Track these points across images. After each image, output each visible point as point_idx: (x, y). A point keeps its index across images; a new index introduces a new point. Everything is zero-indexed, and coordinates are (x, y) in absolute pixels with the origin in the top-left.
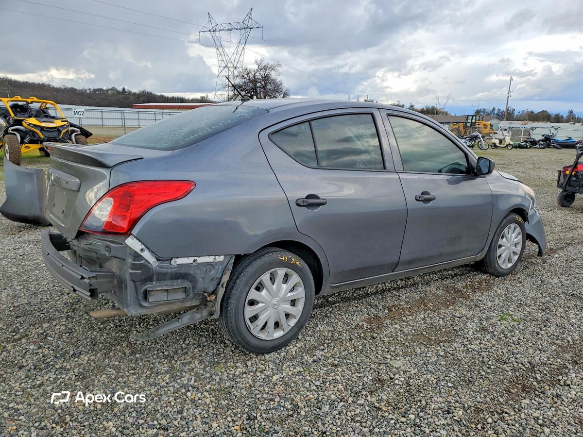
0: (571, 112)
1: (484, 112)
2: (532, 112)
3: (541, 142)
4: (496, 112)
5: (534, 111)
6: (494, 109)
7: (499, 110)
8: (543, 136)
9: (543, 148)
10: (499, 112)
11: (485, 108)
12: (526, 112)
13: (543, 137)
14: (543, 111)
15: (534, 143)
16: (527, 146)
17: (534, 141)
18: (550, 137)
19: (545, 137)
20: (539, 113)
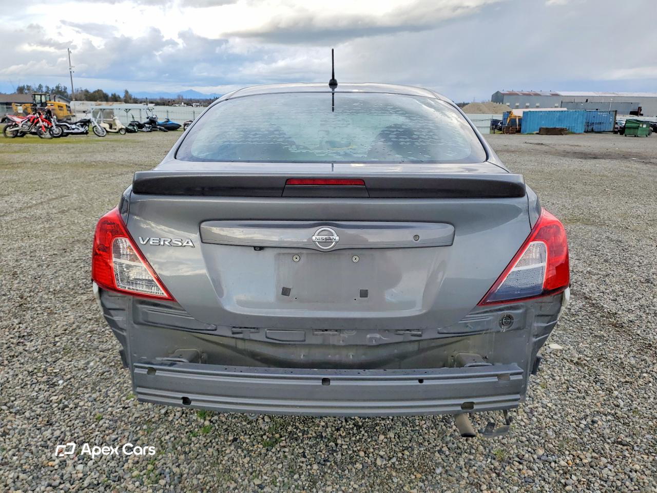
0: (127, 92)
1: (28, 90)
2: (87, 91)
3: (147, 125)
4: (44, 90)
5: (88, 89)
6: (40, 86)
7: (48, 87)
8: (148, 118)
9: (150, 131)
10: (48, 90)
11: (29, 85)
12: (80, 90)
13: (148, 120)
14: (98, 90)
15: (141, 126)
16: (135, 130)
17: (139, 124)
18: (155, 120)
19: (150, 120)
20: (95, 92)
